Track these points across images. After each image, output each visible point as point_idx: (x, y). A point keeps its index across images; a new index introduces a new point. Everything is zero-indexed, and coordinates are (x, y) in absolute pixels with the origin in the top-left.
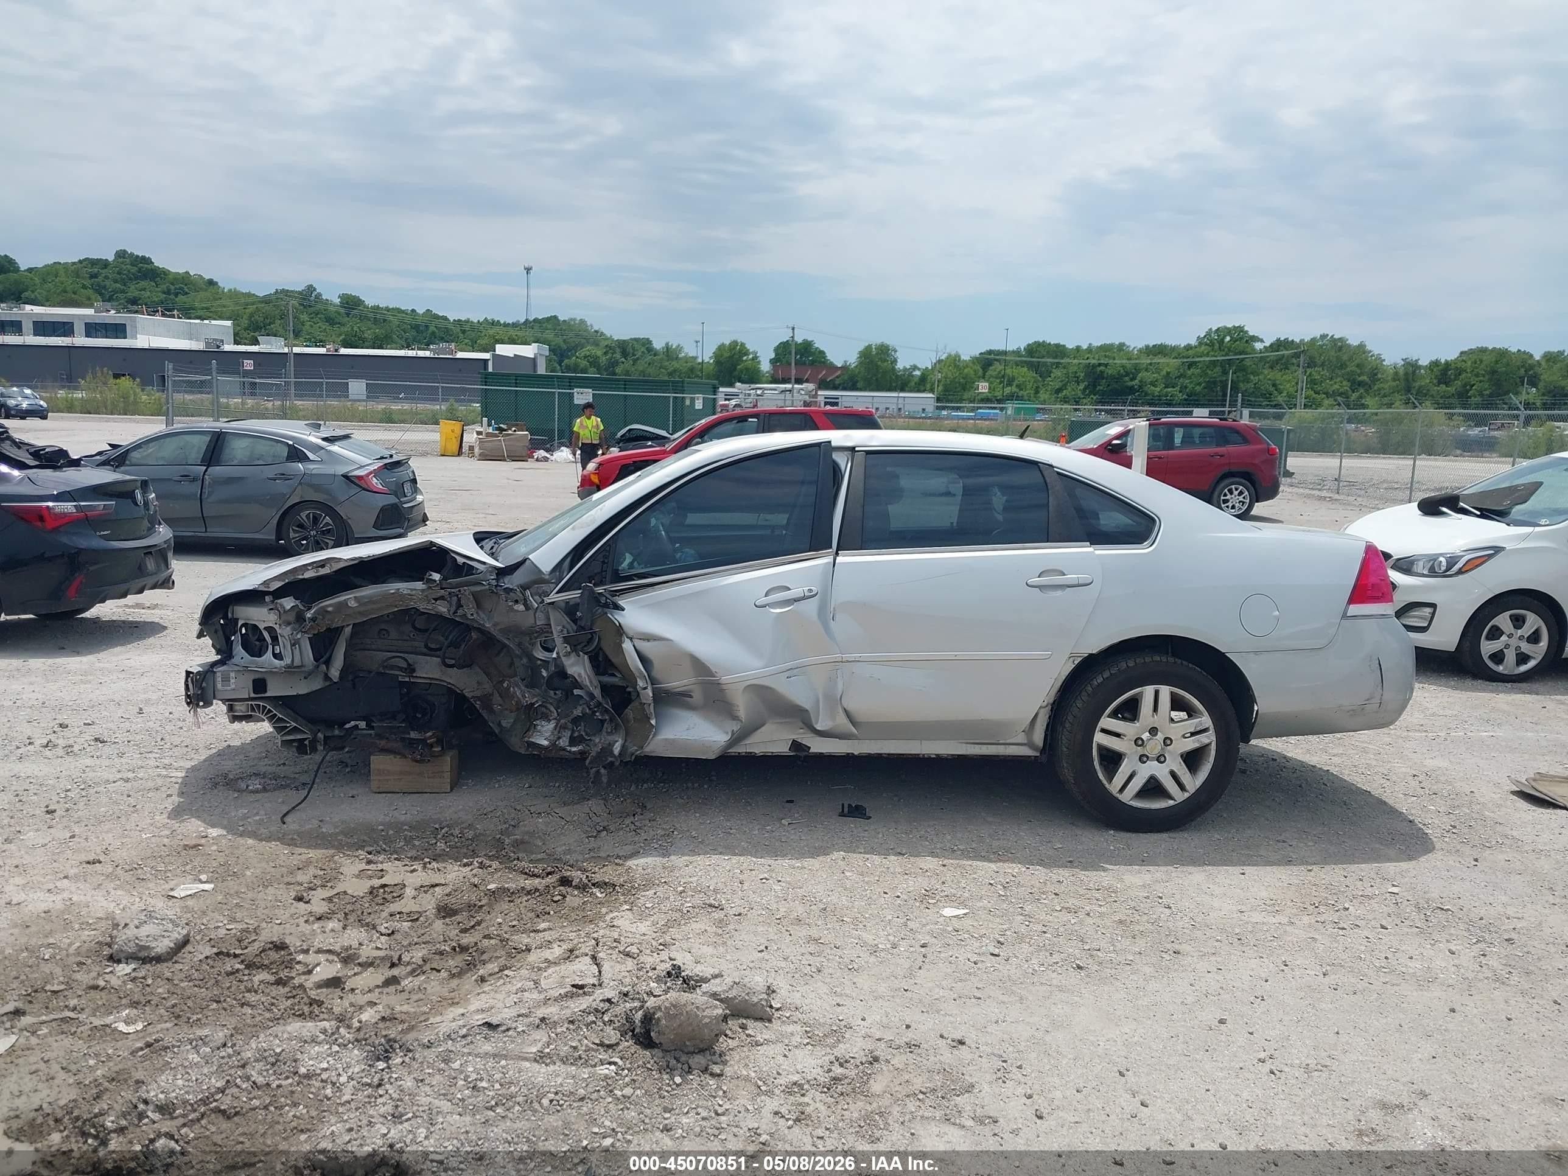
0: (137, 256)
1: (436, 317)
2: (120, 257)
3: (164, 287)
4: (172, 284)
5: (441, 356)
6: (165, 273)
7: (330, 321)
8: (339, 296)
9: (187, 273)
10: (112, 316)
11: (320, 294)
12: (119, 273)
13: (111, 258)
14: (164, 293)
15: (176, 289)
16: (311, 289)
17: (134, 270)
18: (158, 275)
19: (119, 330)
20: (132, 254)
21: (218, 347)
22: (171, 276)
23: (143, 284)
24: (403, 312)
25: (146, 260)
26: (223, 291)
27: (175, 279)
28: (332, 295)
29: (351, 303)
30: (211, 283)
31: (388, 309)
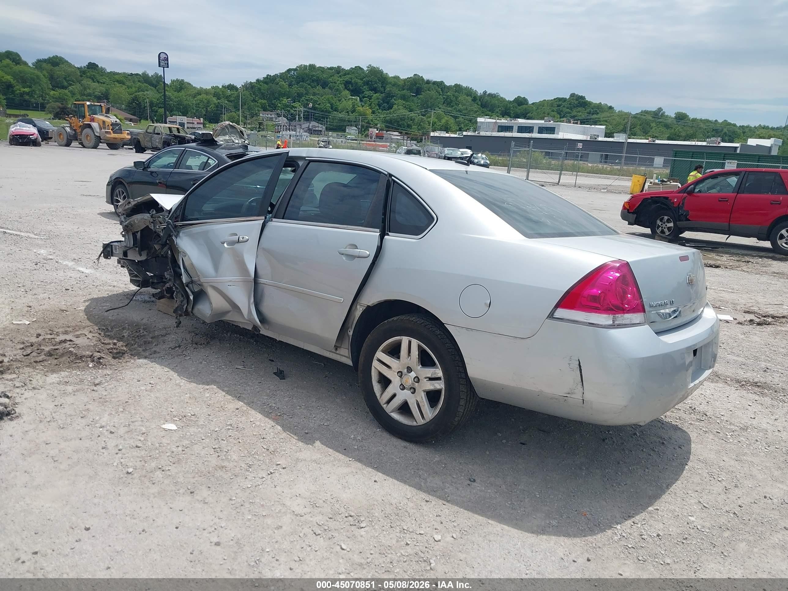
0: (579, 96)
1: (730, 124)
2: (572, 97)
3: (588, 110)
4: (593, 109)
5: (711, 145)
6: (590, 103)
7: (667, 126)
8: (675, 114)
9: (600, 103)
10: (551, 124)
11: (664, 112)
12: (570, 104)
13: (568, 97)
14: (588, 113)
15: (593, 111)
16: (660, 109)
17: (576, 102)
18: (587, 105)
19: (551, 130)
20: (577, 95)
21: (596, 138)
22: (593, 105)
23: (579, 109)
24: (710, 121)
25: (583, 98)
26: (615, 112)
27: (594, 106)
28: (671, 113)
29: (681, 117)
30: (611, 108)
31: (701, 120)
